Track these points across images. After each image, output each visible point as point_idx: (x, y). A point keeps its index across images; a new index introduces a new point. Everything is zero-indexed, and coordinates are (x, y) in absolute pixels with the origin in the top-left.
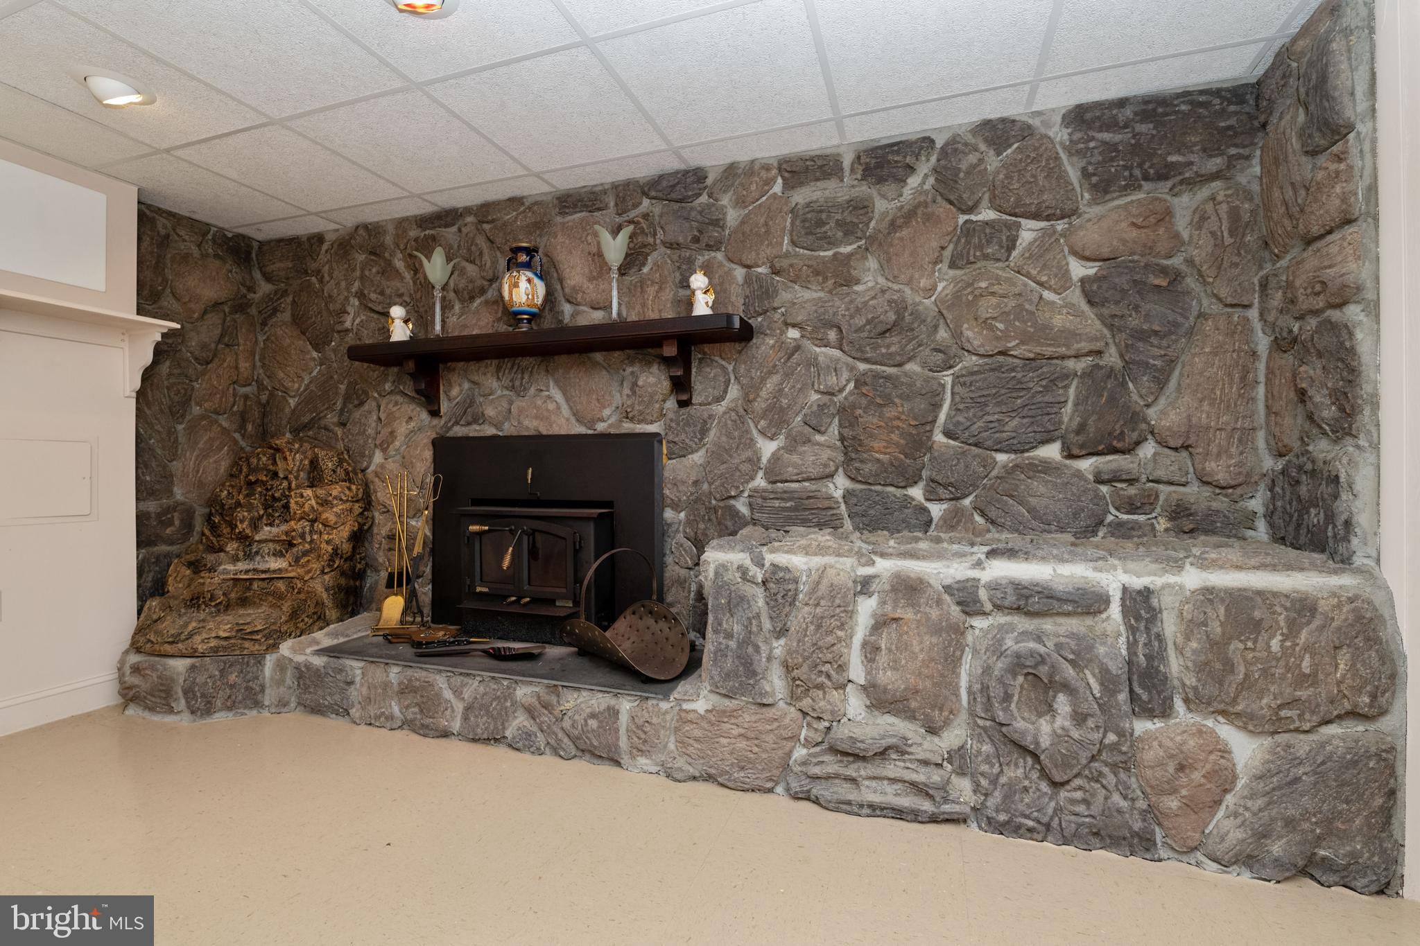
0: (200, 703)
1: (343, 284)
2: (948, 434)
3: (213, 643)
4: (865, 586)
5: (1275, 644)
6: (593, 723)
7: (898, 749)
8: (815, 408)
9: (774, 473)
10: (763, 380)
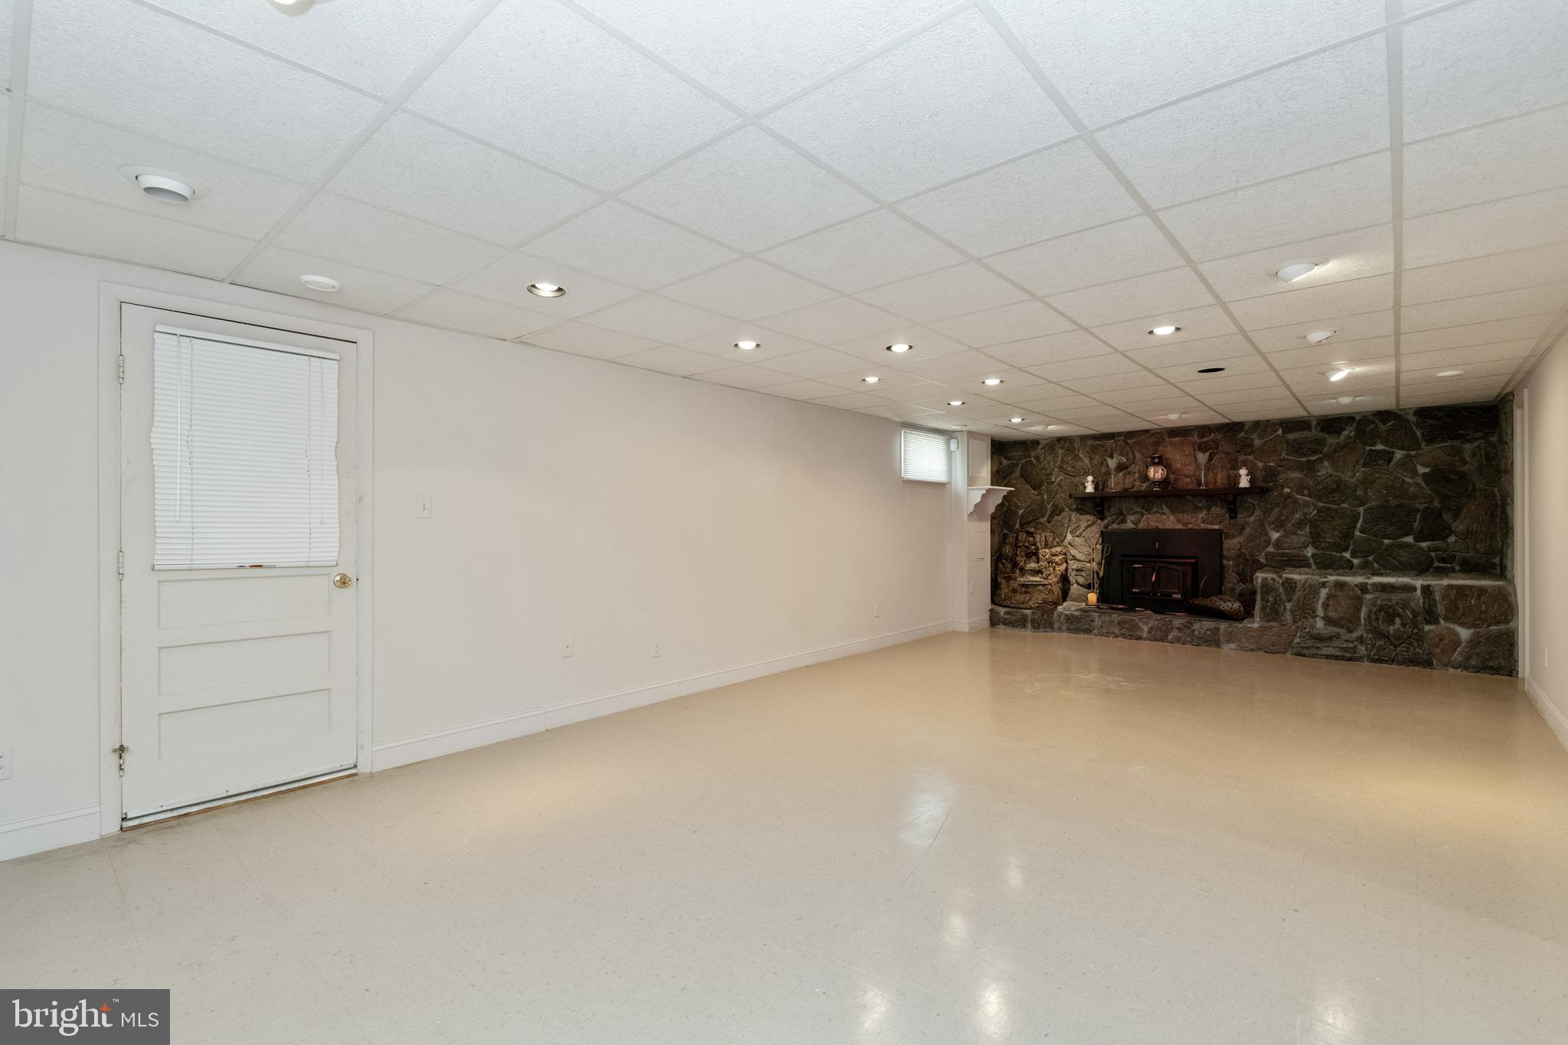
0: (1036, 625)
1: (1052, 463)
2: (1361, 532)
3: (1037, 605)
4: (1323, 585)
5: (1473, 602)
6: (1209, 633)
7: (1338, 637)
8: (1298, 521)
9: (1278, 544)
10: (1272, 509)
